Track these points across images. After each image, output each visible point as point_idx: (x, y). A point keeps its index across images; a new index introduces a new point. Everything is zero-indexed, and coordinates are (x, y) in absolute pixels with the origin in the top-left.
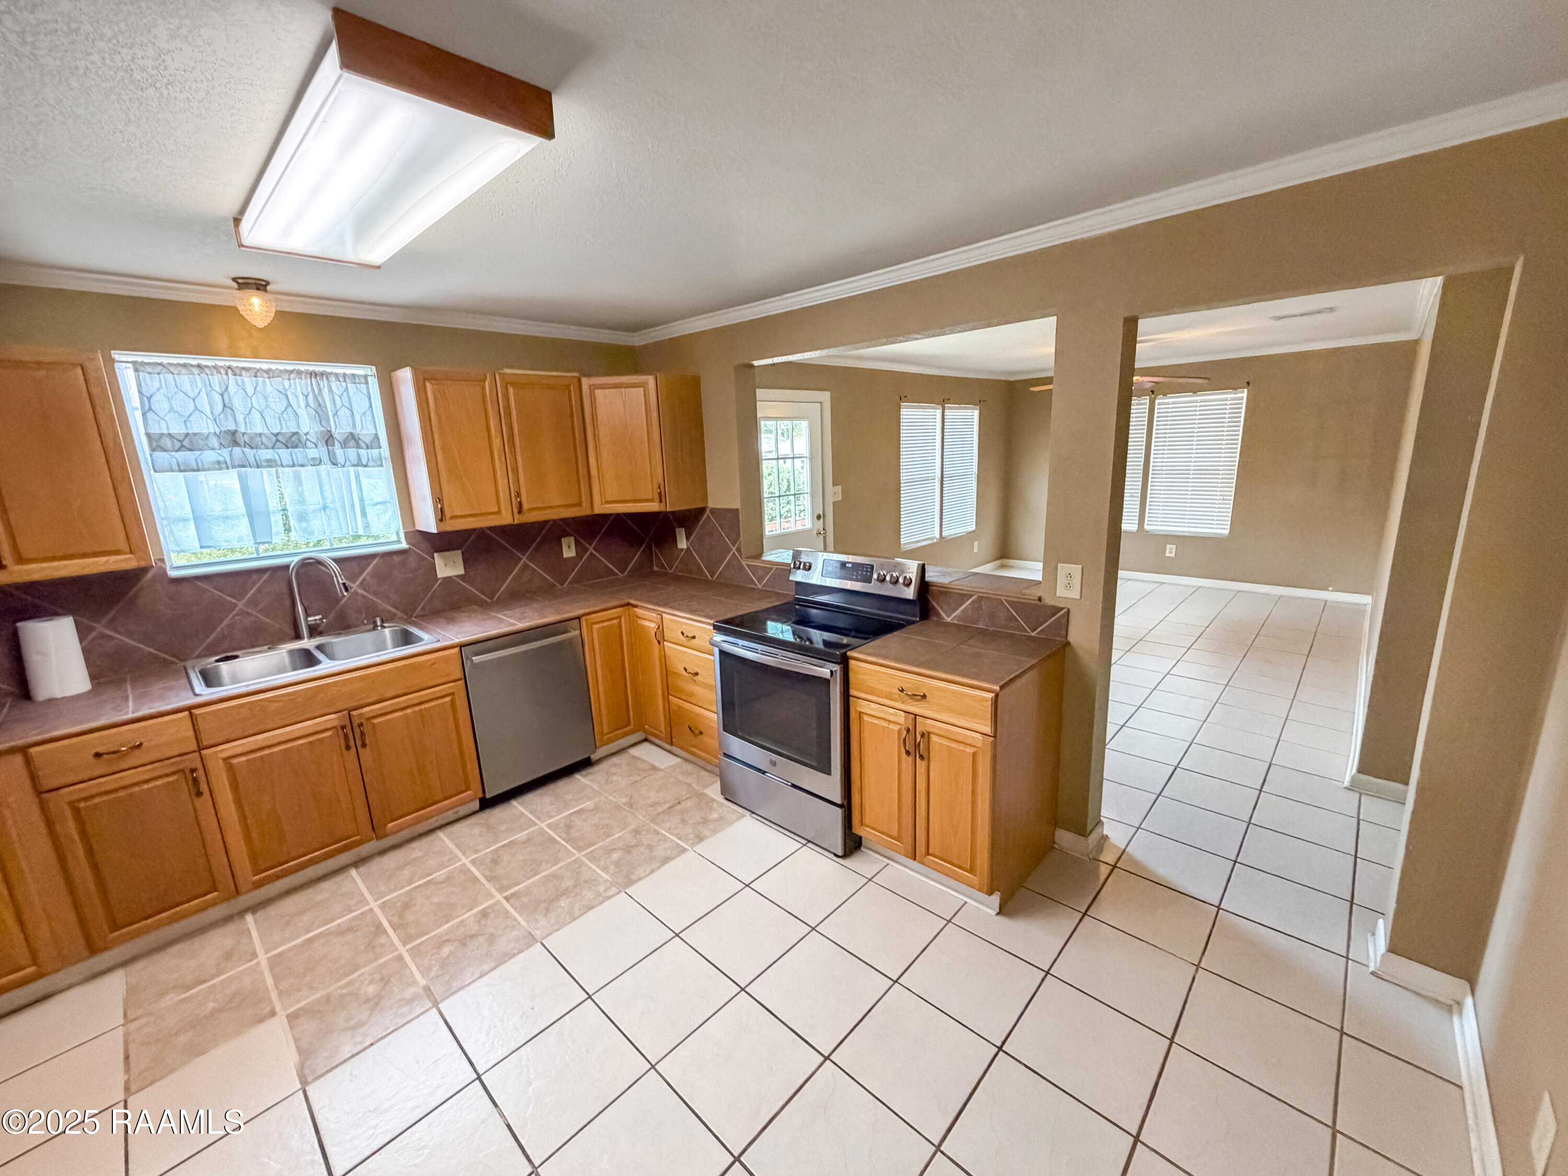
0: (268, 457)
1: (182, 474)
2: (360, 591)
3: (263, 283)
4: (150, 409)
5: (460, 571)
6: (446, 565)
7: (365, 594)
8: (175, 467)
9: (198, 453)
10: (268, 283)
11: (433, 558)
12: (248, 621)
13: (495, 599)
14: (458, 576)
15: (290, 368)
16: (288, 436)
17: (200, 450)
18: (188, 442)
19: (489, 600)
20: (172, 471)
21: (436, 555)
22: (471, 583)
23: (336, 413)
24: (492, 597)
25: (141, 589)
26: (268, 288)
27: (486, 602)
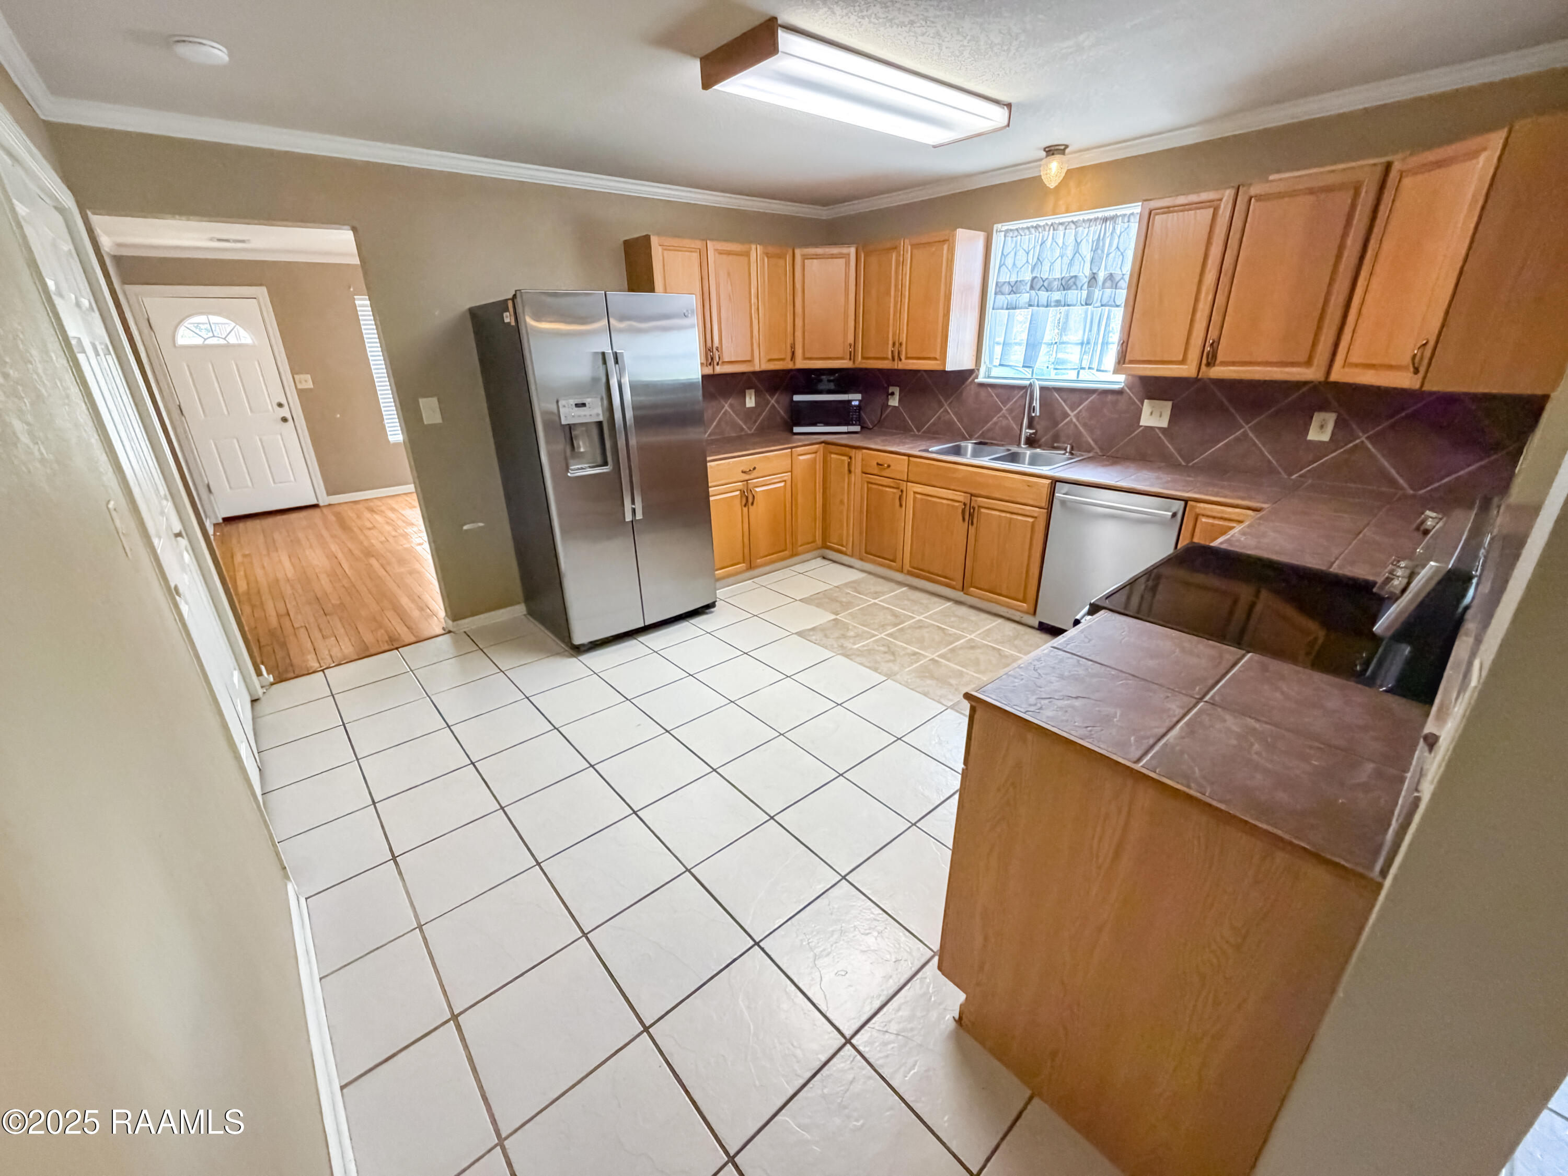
0: (1058, 298)
1: (1007, 311)
2: (1074, 420)
3: (1062, 147)
4: (1004, 264)
5: (1164, 423)
6: (1151, 413)
7: (1077, 423)
8: (1005, 306)
9: (1018, 295)
10: (1067, 146)
11: (1142, 404)
12: (1004, 422)
13: (1191, 464)
14: (1160, 428)
15: (1092, 216)
16: (1067, 280)
17: (1020, 293)
18: (1015, 288)
19: (1183, 463)
20: (1002, 309)
21: (1146, 401)
22: (1171, 438)
23: (1108, 255)
24: (1188, 462)
25: (965, 387)
26: (1067, 151)
27: (1180, 465)
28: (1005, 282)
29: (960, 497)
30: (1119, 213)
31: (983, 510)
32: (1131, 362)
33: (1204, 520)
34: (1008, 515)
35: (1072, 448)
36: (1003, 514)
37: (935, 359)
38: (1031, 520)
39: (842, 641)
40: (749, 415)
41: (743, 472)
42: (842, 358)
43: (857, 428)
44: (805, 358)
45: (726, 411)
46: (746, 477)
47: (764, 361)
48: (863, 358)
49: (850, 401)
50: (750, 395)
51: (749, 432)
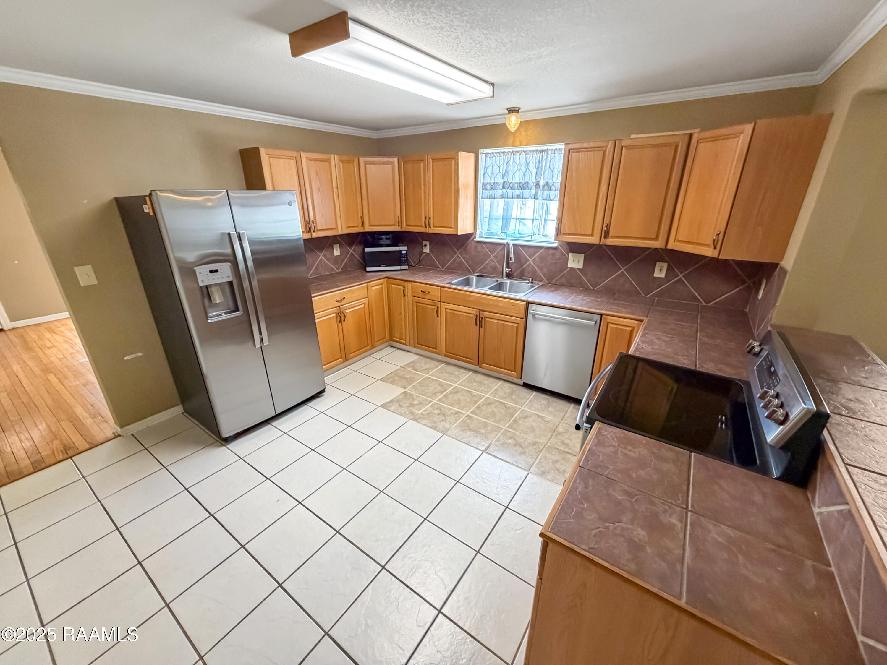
0: (518, 194)
1: (490, 200)
2: (532, 263)
3: (517, 109)
4: (486, 172)
5: (581, 266)
6: (574, 260)
7: (534, 265)
8: (488, 197)
9: (496, 191)
10: (519, 108)
11: (568, 255)
12: (493, 264)
13: (595, 289)
14: (579, 269)
15: (534, 149)
16: (523, 183)
17: (496, 190)
18: (493, 187)
19: (592, 288)
20: (487, 198)
21: (570, 254)
22: (585, 275)
23: (544, 172)
24: (594, 287)
25: (468, 243)
26: (520, 111)
27: (590, 289)
28: (488, 183)
29: (474, 311)
30: (549, 148)
31: (487, 319)
32: (564, 234)
33: (612, 325)
34: (503, 322)
35: (532, 280)
36: (500, 322)
37: (451, 228)
38: (516, 325)
39: (411, 408)
40: (337, 260)
41: (336, 301)
42: (394, 225)
43: (406, 267)
44: (371, 225)
45: (322, 259)
46: (339, 304)
47: (344, 227)
48: (407, 225)
49: (401, 251)
50: (336, 247)
51: (337, 271)
